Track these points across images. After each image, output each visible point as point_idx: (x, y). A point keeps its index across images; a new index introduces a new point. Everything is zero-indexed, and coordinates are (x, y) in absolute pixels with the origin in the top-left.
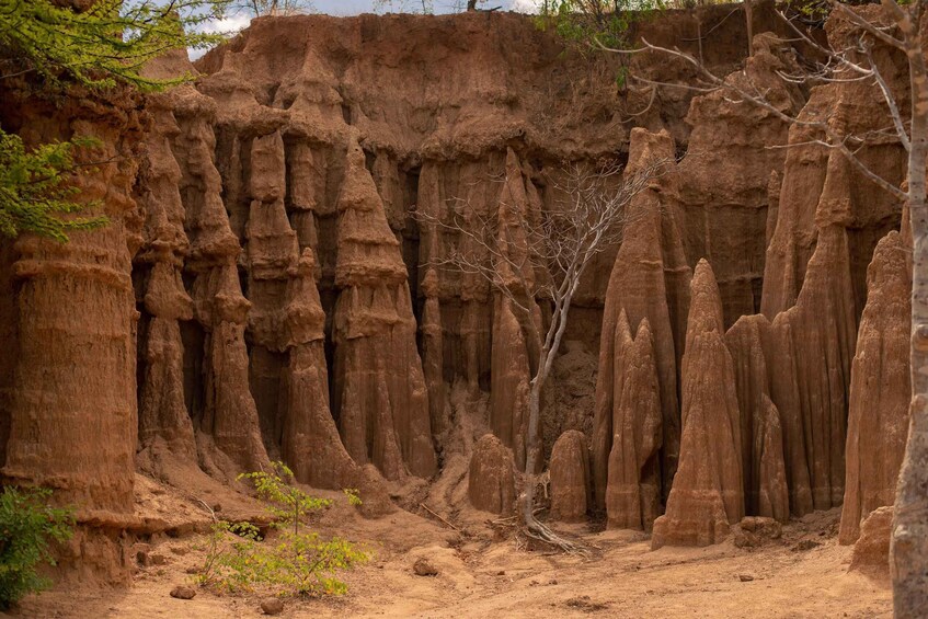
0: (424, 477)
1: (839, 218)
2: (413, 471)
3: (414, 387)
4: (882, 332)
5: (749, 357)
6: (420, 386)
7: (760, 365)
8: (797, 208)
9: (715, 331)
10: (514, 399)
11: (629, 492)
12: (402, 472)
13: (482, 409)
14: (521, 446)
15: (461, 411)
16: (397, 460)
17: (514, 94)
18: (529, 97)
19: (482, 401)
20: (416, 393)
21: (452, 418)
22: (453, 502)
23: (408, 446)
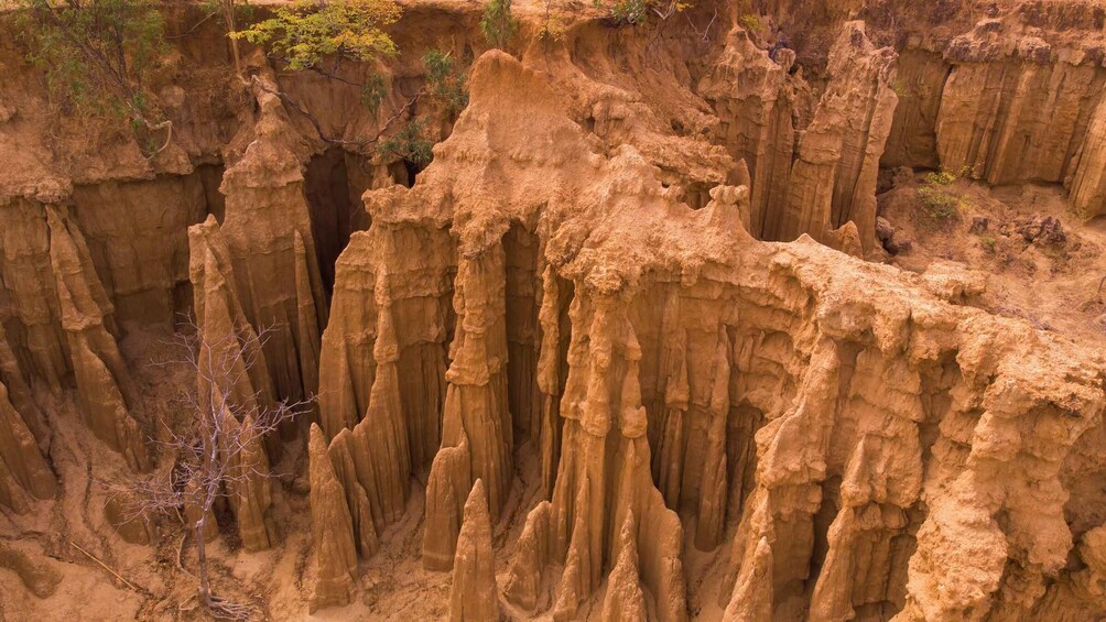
0: (50, 497)
1: (391, 358)
2: (38, 496)
3: (21, 439)
4: (476, 545)
5: (344, 463)
6: (26, 436)
7: (351, 466)
8: (346, 319)
9: (333, 479)
10: (115, 421)
11: (260, 531)
12: (31, 504)
13: (72, 409)
14: (133, 457)
15: (53, 416)
16: (23, 496)
17: (14, 110)
18: (27, 106)
19: (69, 401)
20: (25, 443)
21: (47, 423)
22: (96, 529)
23: (29, 483)
